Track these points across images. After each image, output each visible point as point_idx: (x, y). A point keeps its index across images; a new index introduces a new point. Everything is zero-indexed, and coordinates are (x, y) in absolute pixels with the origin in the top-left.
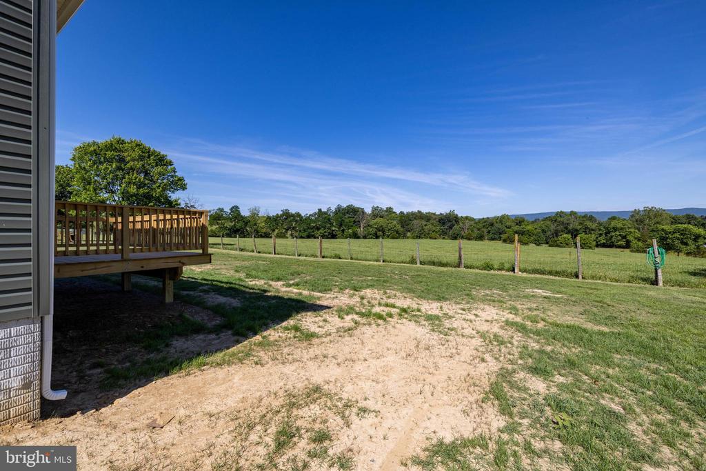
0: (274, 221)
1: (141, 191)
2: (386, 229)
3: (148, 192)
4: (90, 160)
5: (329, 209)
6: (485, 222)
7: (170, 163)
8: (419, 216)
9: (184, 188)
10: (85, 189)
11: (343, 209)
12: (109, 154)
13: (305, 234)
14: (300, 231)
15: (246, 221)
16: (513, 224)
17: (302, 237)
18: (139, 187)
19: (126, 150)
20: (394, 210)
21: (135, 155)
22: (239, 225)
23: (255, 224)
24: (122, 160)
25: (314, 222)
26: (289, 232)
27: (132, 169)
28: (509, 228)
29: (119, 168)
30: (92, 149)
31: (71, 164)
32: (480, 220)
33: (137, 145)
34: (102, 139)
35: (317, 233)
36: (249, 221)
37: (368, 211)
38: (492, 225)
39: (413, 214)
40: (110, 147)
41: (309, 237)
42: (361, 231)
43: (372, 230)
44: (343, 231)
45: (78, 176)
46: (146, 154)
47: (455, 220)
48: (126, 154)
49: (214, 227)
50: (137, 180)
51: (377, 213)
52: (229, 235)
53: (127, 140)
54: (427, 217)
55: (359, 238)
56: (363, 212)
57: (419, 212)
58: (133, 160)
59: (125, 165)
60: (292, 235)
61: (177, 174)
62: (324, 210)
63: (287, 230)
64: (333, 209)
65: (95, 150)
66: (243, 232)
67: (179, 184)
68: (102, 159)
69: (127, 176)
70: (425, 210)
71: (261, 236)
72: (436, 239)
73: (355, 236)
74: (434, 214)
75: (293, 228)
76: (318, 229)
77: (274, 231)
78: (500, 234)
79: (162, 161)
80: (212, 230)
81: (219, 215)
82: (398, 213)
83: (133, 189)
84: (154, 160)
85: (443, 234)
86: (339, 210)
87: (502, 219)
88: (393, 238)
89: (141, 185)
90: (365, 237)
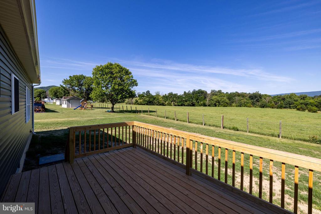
0: (165, 97)
1: (120, 87)
2: (221, 102)
3: (122, 88)
4: (100, 74)
5: (189, 91)
6: (279, 98)
7: (130, 73)
8: (238, 94)
9: (136, 85)
10: (98, 87)
11: (196, 91)
12: (107, 70)
13: (180, 104)
14: (178, 102)
15: (154, 98)
16: (299, 99)
17: (179, 105)
18: (119, 86)
19: (113, 69)
20: (222, 92)
21: (117, 70)
22: (151, 100)
23: (158, 99)
24: (112, 73)
25: (184, 98)
26: (173, 103)
27: (116, 77)
28: (296, 101)
29: (111, 77)
30: (100, 68)
31: (92, 76)
32: (274, 97)
33: (118, 66)
34: (104, 64)
35: (186, 103)
36: (156, 98)
37: (209, 92)
38: (284, 99)
39: (233, 94)
40: (107, 67)
41: (182, 105)
42: (207, 102)
43: (213, 102)
44: (198, 102)
45: (95, 81)
46: (121, 69)
47: (259, 97)
48: (113, 70)
49: (141, 100)
50: (118, 82)
51: (214, 93)
52: (147, 104)
53: (114, 63)
54: (243, 95)
55: (206, 106)
56: (206, 93)
57: (237, 92)
58: (116, 73)
59: (113, 75)
60: (174, 104)
61: (133, 78)
62: (187, 92)
63: (172, 102)
64: (191, 92)
65: (101, 69)
66: (153, 103)
67: (134, 83)
68: (104, 73)
69: (114, 81)
70: (240, 92)
71: (161, 105)
72: (250, 107)
73: (205, 105)
74: (246, 93)
75: (175, 101)
76: (186, 101)
77: (166, 102)
78: (290, 104)
79: (127, 73)
80: (140, 102)
81: (143, 95)
82: (225, 93)
83: (116, 87)
84: (125, 72)
85: (253, 104)
86: (194, 92)
87: (291, 96)
88: (225, 106)
89: (119, 85)
90: (209, 106)
